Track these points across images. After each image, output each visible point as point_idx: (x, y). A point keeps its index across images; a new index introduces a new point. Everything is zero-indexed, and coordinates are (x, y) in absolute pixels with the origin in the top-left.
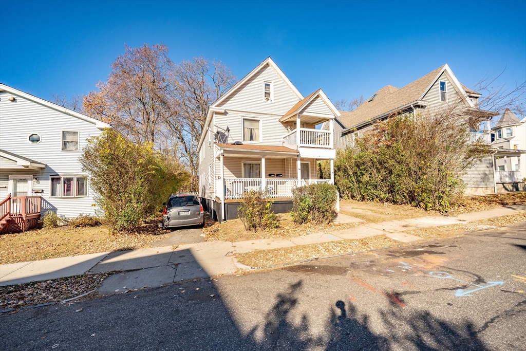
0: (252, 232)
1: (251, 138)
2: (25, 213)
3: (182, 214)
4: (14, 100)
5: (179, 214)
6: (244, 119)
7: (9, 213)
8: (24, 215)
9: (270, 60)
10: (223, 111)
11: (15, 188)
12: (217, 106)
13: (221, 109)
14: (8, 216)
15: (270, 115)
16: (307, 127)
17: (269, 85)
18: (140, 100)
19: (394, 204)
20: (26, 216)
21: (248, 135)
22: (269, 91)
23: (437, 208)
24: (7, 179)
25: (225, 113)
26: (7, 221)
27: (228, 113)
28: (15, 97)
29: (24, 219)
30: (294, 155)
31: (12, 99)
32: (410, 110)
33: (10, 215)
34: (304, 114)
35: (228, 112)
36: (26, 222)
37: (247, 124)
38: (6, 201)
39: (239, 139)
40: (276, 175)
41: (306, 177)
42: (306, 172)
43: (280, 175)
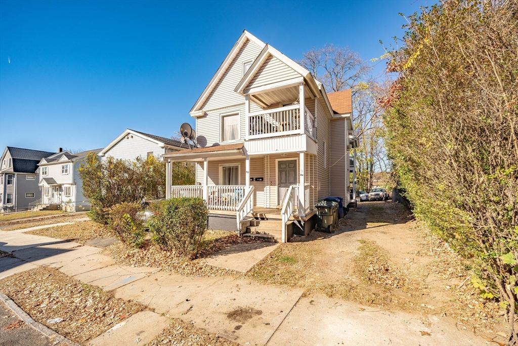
4: (132, 137)
6: (223, 117)
10: (203, 114)
12: (198, 110)
25: (205, 115)
27: (208, 115)
35: (208, 113)
39: (217, 140)
40: (254, 179)
41: (292, 180)
42: (292, 173)
43: (259, 178)
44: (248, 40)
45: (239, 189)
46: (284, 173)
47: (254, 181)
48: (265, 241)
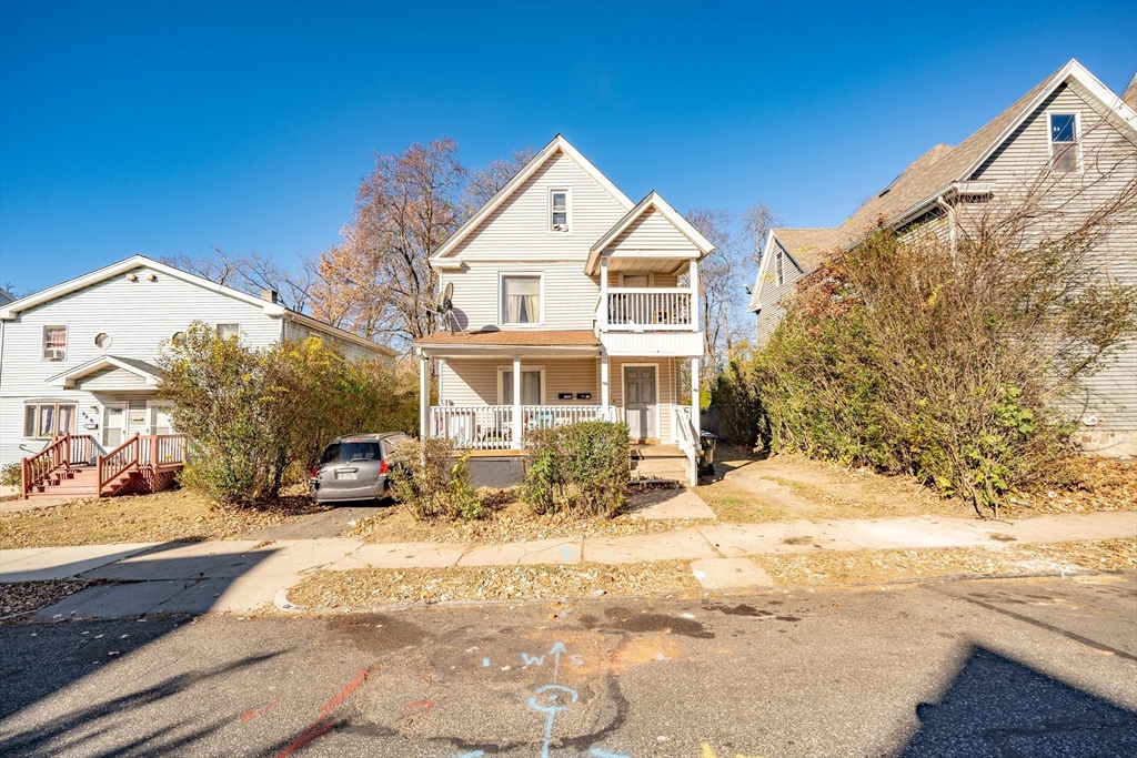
0: (425, 526)
1: (524, 317)
2: (157, 461)
3: (340, 477)
4: (154, 279)
5: (336, 477)
6: (505, 278)
7: (136, 462)
8: (154, 465)
9: (561, 142)
10: (458, 265)
11: (154, 421)
12: (448, 255)
13: (455, 262)
14: (134, 466)
15: (563, 264)
16: (657, 285)
17: (563, 196)
18: (401, 250)
19: (879, 473)
20: (158, 468)
21: (514, 312)
22: (564, 209)
23: (967, 493)
24: (144, 407)
25: (463, 268)
26: (131, 474)
27: (469, 268)
28: (155, 273)
29: (154, 472)
30: (591, 352)
31: (151, 278)
32: (935, 212)
33: (138, 466)
34: (616, 254)
35: (469, 265)
36: (157, 478)
37: (514, 288)
38: (131, 442)
39: (493, 319)
40: (575, 395)
41: (647, 398)
42: (648, 388)
43: (585, 395)
44: (559, 152)
45: (542, 414)
46: (634, 386)
47: (575, 398)
48: (666, 488)
